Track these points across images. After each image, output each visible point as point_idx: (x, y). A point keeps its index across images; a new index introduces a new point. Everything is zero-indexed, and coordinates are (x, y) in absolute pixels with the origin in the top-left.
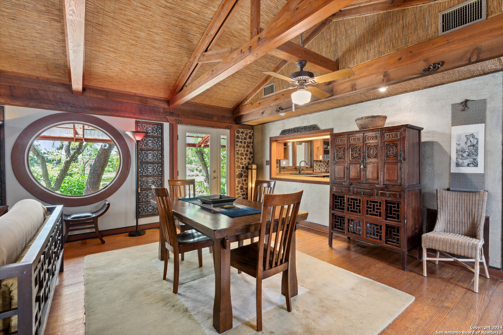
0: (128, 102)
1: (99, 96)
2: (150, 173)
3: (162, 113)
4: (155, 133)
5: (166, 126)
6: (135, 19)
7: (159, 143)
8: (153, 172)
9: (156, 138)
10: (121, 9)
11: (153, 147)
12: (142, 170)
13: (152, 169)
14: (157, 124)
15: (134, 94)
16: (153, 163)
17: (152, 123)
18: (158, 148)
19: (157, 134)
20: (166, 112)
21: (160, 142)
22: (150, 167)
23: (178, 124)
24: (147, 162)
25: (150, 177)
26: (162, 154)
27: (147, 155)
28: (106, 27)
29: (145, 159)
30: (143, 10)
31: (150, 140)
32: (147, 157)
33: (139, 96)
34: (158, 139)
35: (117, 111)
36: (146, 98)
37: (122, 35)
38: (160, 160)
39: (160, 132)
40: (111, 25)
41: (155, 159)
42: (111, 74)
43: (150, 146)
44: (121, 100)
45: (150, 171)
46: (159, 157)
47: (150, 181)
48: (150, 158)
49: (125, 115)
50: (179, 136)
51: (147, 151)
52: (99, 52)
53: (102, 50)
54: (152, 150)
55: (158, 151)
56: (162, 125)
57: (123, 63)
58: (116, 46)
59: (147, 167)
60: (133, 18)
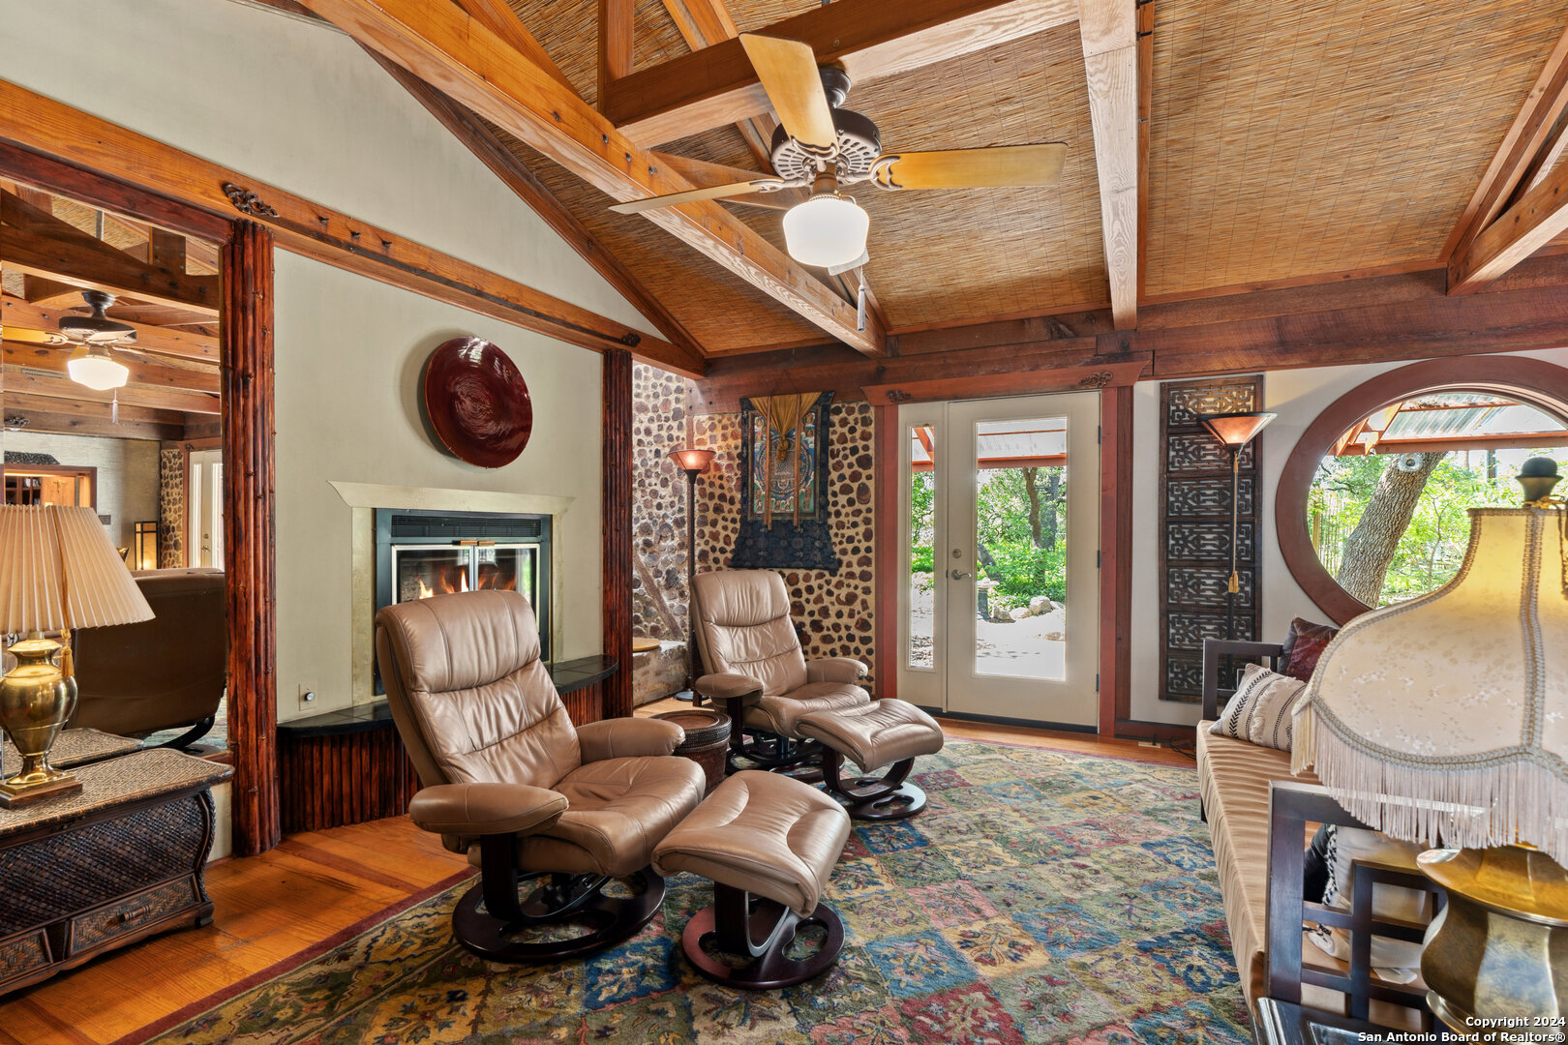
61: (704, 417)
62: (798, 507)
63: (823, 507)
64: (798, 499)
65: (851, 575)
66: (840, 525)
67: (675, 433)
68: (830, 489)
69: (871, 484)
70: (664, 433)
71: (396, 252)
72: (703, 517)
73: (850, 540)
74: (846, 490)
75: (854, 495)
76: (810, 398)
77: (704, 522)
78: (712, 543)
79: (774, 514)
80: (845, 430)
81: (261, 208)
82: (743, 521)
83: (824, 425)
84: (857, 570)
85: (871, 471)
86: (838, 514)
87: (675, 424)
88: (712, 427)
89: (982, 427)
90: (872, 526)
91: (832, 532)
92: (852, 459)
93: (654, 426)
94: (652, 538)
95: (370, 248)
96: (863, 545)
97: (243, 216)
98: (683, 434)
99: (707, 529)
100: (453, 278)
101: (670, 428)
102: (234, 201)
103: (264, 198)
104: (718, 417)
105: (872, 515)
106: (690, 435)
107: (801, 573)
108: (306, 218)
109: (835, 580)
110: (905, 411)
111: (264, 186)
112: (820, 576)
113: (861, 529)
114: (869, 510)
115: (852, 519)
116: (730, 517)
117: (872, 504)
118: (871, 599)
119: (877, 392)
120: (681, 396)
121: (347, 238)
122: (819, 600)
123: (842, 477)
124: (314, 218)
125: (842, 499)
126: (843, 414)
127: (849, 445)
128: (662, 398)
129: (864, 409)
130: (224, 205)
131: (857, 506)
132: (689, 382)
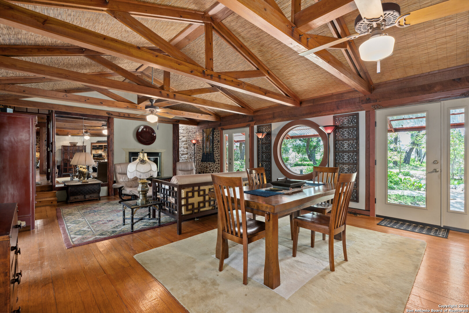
0: (327, 103)
1: (309, 105)
2: (346, 161)
3: (358, 103)
4: (350, 124)
5: (362, 114)
6: (282, 53)
7: (354, 133)
8: (349, 160)
9: (351, 128)
10: (273, 54)
11: (348, 137)
12: (339, 158)
13: (347, 158)
14: (352, 115)
15: (331, 94)
16: (348, 152)
17: (347, 115)
18: (353, 137)
19: (353, 124)
20: (362, 101)
21: (355, 131)
22: (346, 155)
23: (375, 109)
24: (343, 151)
25: (345, 164)
26: (358, 143)
27: (343, 145)
28: (277, 66)
29: (341, 149)
30: (279, 46)
31: (345, 131)
32: (343, 146)
33: (336, 95)
34: (353, 129)
35: (320, 112)
36: (342, 94)
37: (286, 65)
38: (355, 149)
39: (355, 122)
40: (278, 64)
41: (350, 148)
42: (305, 88)
43: (346, 136)
44: (322, 103)
45: (346, 159)
46: (354, 146)
47: (346, 168)
48: (346, 147)
49: (326, 113)
50: (377, 122)
51: (343, 141)
52: (288, 79)
53: (288, 78)
54: (348, 140)
55: (353, 140)
56: (357, 115)
57: (303, 79)
58: (290, 72)
59: (343, 155)
60: (281, 54)
61: (198, 133)
62: (210, 151)
63: (213, 150)
64: (209, 148)
65: (217, 163)
66: (215, 154)
67: (194, 136)
68: (214, 147)
69: (219, 146)
70: (193, 136)
71: (131, 116)
72: (198, 152)
73: (217, 156)
74: (216, 147)
75: (217, 148)
76: (211, 129)
77: (198, 153)
78: (199, 157)
79: (206, 152)
80: (216, 135)
81: (111, 115)
82: (203, 153)
83: (213, 134)
84: (218, 162)
85: (219, 143)
86: (215, 151)
87: (194, 134)
88: (199, 135)
89: (234, 135)
90: (219, 154)
91: (214, 155)
92: (217, 141)
93: (191, 135)
94: (191, 156)
95: (127, 116)
96: (218, 158)
97: (109, 116)
98: (195, 137)
99: (198, 154)
100: (140, 118)
101: (194, 135)
102: (108, 114)
103: (112, 113)
104: (200, 133)
105: (219, 152)
106: (196, 137)
107: (210, 163)
108: (117, 114)
109: (215, 164)
110: (224, 131)
111: (112, 112)
112: (213, 163)
113: (218, 154)
114: (219, 151)
115: (217, 152)
116: (201, 152)
117: (219, 150)
118: (219, 168)
119: (219, 128)
120: (195, 129)
121: (123, 116)
122: (213, 168)
123: (215, 145)
124: (118, 114)
125: (216, 149)
126: (216, 132)
127: (216, 138)
128: (192, 130)
129: (218, 131)
130: (107, 115)
131: (218, 150)
132: (196, 127)
